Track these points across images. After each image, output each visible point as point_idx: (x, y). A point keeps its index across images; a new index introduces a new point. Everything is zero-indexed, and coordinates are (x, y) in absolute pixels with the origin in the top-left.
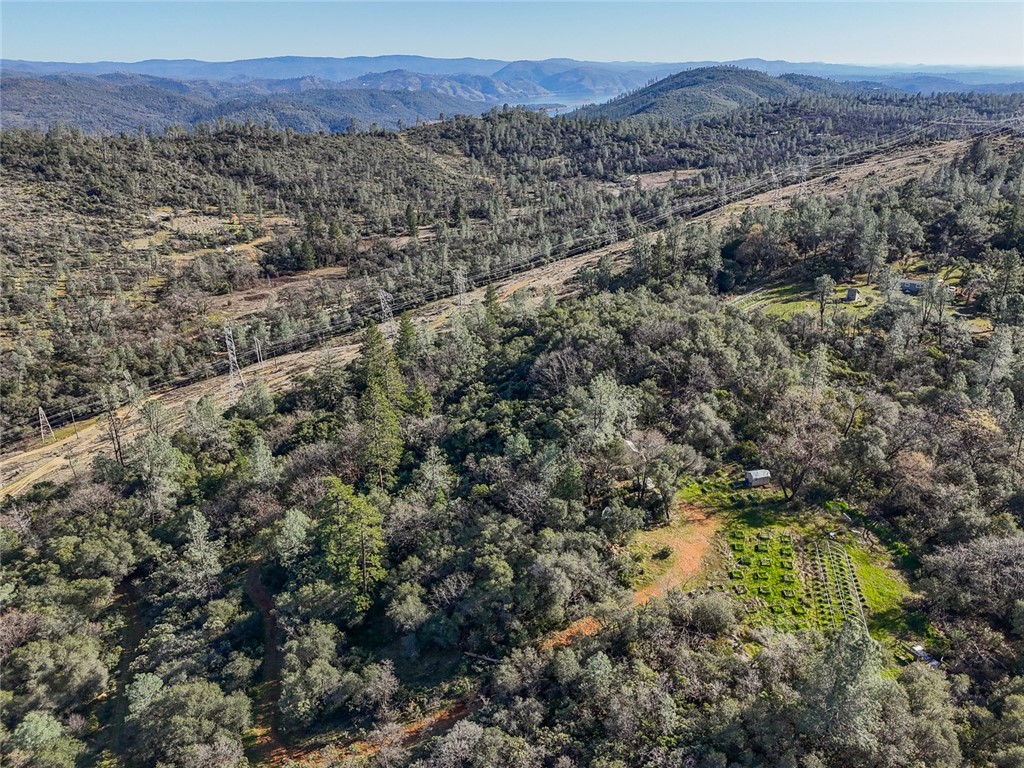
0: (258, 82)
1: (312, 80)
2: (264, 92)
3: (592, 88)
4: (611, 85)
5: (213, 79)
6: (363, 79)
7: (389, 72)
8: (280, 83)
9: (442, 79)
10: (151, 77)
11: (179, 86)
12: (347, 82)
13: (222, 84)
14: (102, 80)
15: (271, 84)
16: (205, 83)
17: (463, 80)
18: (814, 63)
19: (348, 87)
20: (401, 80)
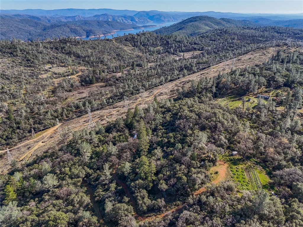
0: (62, 17)
1: (79, 17)
2: (64, 20)
3: (164, 20)
4: (170, 19)
5: (48, 16)
6: (95, 16)
7: (102, 14)
8: (69, 17)
9: (119, 17)
10: (29, 15)
11: (38, 18)
12: (90, 17)
13: (51, 18)
14: (14, 16)
15: (66, 18)
16: (46, 17)
17: (125, 17)
18: (229, 13)
19: (90, 19)
20: (106, 17)
